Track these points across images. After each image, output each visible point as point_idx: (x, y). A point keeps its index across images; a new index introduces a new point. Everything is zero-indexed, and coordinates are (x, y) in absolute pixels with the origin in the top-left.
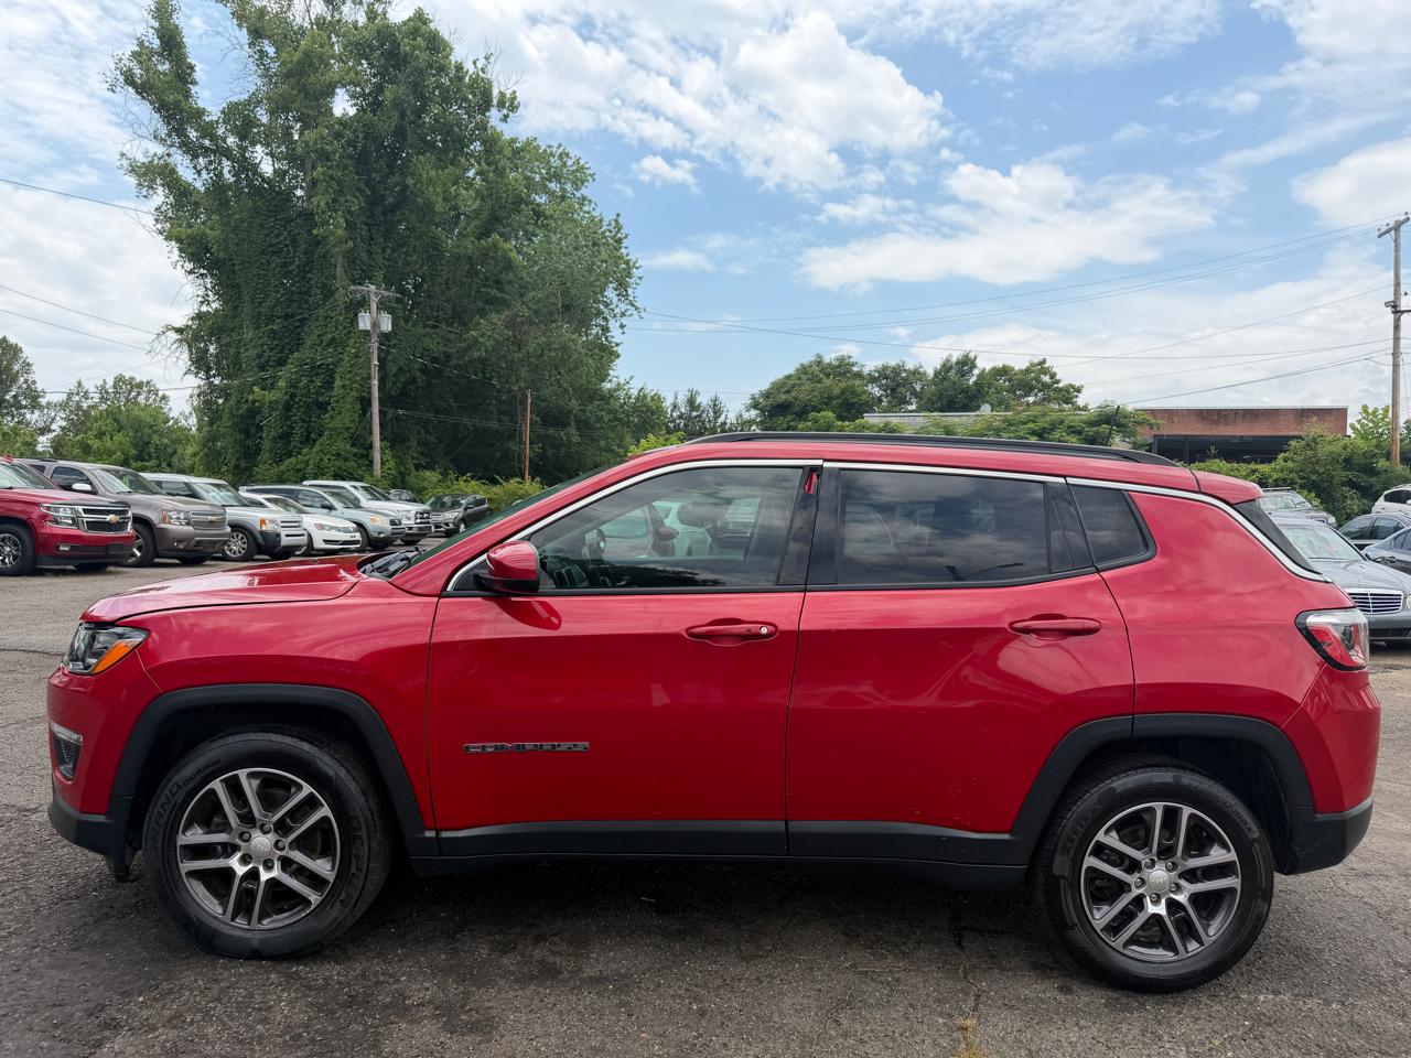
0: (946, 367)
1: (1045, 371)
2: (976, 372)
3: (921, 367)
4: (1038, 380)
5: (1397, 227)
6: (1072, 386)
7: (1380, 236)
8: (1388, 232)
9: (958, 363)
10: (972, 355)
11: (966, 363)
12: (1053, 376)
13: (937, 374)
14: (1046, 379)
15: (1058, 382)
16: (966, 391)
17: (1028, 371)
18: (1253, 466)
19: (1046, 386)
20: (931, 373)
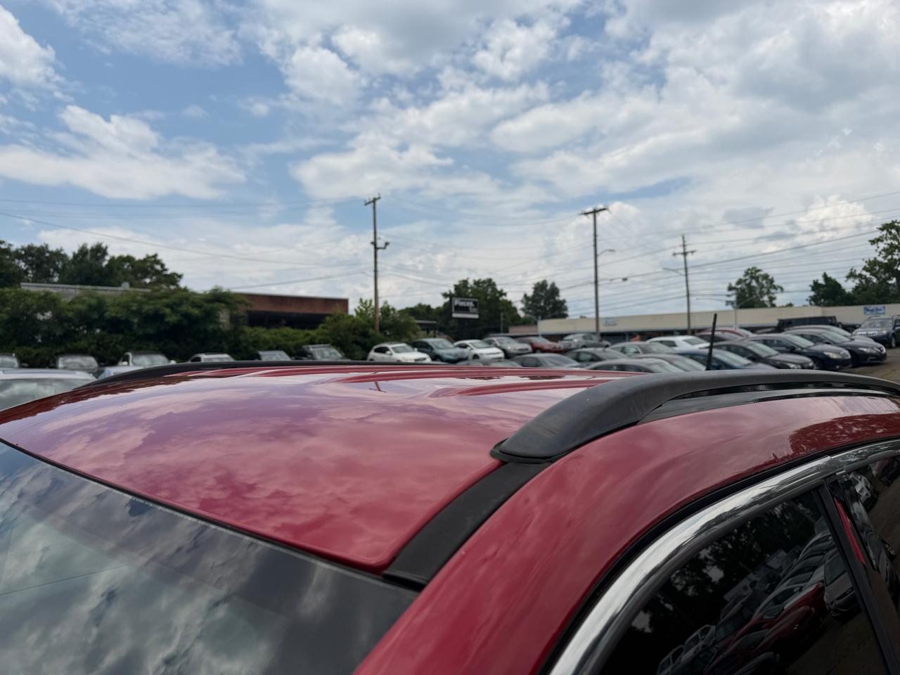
0: (83, 251)
1: (158, 262)
2: (108, 258)
3: (62, 250)
4: (152, 268)
5: (374, 201)
6: (175, 274)
7: (366, 204)
8: (369, 203)
9: (92, 250)
10: (104, 246)
11: (99, 251)
12: (162, 266)
13: (75, 256)
14: (158, 267)
15: (166, 270)
16: (101, 270)
17: (145, 261)
18: (306, 331)
19: (157, 273)
20: (70, 256)
